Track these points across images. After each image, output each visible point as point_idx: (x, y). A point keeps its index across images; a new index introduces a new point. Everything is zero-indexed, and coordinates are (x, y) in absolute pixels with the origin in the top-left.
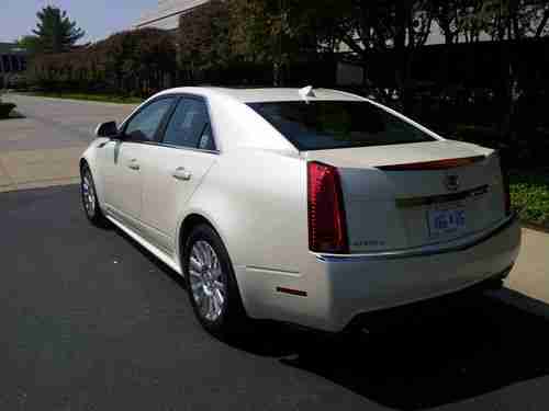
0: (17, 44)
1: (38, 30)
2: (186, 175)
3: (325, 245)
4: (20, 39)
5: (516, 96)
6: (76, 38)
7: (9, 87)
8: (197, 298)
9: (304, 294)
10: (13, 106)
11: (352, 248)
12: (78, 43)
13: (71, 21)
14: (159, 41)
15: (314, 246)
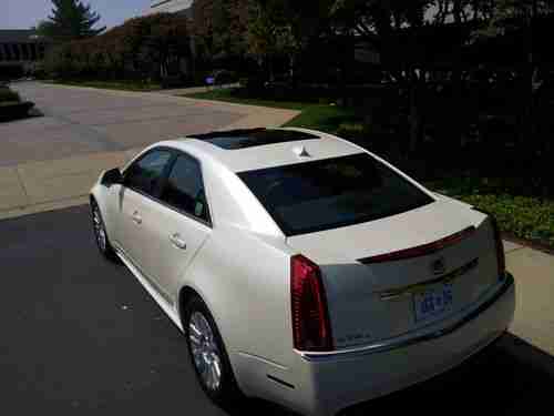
0: (33, 31)
1: (54, 16)
2: (183, 243)
3: (310, 344)
4: (37, 26)
5: (536, 86)
6: (92, 22)
7: (28, 75)
8: (198, 363)
9: (292, 386)
10: (31, 104)
11: (336, 344)
12: (94, 27)
13: (85, 5)
14: (174, 27)
15: (299, 345)
